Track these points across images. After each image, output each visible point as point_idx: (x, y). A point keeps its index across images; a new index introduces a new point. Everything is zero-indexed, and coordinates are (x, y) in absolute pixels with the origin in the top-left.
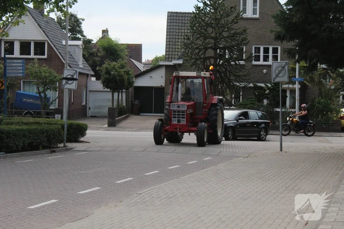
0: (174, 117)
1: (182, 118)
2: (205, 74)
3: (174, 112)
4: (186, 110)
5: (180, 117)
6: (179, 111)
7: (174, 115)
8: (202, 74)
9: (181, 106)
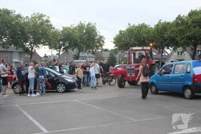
0: (128, 73)
1: (133, 73)
2: (146, 48)
3: (128, 70)
4: (135, 69)
5: (131, 73)
6: (131, 69)
7: (128, 71)
8: (145, 48)
9: (131, 66)
